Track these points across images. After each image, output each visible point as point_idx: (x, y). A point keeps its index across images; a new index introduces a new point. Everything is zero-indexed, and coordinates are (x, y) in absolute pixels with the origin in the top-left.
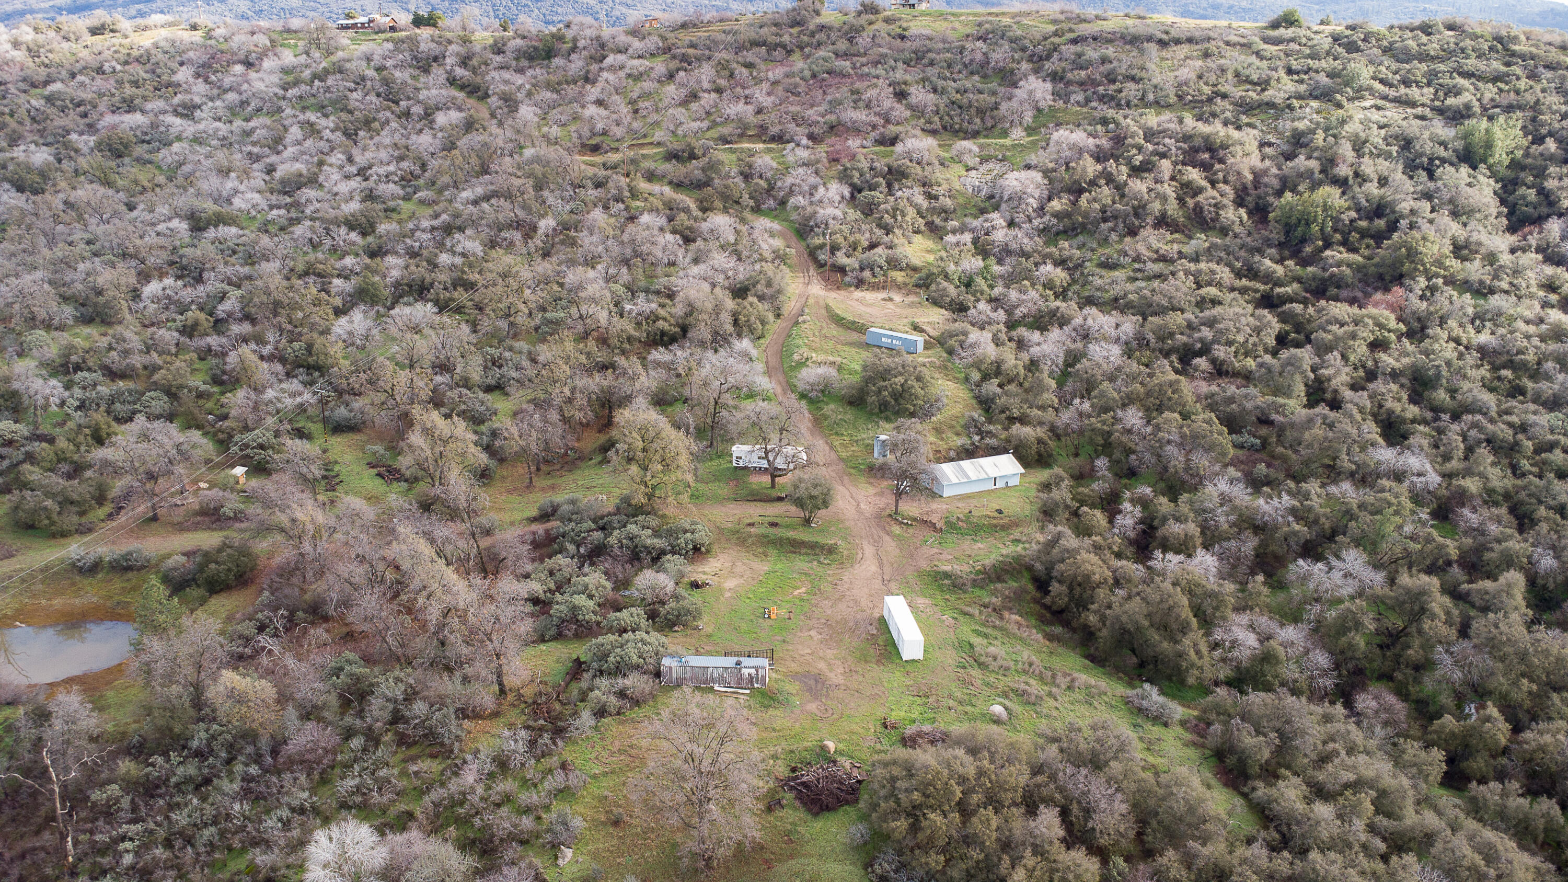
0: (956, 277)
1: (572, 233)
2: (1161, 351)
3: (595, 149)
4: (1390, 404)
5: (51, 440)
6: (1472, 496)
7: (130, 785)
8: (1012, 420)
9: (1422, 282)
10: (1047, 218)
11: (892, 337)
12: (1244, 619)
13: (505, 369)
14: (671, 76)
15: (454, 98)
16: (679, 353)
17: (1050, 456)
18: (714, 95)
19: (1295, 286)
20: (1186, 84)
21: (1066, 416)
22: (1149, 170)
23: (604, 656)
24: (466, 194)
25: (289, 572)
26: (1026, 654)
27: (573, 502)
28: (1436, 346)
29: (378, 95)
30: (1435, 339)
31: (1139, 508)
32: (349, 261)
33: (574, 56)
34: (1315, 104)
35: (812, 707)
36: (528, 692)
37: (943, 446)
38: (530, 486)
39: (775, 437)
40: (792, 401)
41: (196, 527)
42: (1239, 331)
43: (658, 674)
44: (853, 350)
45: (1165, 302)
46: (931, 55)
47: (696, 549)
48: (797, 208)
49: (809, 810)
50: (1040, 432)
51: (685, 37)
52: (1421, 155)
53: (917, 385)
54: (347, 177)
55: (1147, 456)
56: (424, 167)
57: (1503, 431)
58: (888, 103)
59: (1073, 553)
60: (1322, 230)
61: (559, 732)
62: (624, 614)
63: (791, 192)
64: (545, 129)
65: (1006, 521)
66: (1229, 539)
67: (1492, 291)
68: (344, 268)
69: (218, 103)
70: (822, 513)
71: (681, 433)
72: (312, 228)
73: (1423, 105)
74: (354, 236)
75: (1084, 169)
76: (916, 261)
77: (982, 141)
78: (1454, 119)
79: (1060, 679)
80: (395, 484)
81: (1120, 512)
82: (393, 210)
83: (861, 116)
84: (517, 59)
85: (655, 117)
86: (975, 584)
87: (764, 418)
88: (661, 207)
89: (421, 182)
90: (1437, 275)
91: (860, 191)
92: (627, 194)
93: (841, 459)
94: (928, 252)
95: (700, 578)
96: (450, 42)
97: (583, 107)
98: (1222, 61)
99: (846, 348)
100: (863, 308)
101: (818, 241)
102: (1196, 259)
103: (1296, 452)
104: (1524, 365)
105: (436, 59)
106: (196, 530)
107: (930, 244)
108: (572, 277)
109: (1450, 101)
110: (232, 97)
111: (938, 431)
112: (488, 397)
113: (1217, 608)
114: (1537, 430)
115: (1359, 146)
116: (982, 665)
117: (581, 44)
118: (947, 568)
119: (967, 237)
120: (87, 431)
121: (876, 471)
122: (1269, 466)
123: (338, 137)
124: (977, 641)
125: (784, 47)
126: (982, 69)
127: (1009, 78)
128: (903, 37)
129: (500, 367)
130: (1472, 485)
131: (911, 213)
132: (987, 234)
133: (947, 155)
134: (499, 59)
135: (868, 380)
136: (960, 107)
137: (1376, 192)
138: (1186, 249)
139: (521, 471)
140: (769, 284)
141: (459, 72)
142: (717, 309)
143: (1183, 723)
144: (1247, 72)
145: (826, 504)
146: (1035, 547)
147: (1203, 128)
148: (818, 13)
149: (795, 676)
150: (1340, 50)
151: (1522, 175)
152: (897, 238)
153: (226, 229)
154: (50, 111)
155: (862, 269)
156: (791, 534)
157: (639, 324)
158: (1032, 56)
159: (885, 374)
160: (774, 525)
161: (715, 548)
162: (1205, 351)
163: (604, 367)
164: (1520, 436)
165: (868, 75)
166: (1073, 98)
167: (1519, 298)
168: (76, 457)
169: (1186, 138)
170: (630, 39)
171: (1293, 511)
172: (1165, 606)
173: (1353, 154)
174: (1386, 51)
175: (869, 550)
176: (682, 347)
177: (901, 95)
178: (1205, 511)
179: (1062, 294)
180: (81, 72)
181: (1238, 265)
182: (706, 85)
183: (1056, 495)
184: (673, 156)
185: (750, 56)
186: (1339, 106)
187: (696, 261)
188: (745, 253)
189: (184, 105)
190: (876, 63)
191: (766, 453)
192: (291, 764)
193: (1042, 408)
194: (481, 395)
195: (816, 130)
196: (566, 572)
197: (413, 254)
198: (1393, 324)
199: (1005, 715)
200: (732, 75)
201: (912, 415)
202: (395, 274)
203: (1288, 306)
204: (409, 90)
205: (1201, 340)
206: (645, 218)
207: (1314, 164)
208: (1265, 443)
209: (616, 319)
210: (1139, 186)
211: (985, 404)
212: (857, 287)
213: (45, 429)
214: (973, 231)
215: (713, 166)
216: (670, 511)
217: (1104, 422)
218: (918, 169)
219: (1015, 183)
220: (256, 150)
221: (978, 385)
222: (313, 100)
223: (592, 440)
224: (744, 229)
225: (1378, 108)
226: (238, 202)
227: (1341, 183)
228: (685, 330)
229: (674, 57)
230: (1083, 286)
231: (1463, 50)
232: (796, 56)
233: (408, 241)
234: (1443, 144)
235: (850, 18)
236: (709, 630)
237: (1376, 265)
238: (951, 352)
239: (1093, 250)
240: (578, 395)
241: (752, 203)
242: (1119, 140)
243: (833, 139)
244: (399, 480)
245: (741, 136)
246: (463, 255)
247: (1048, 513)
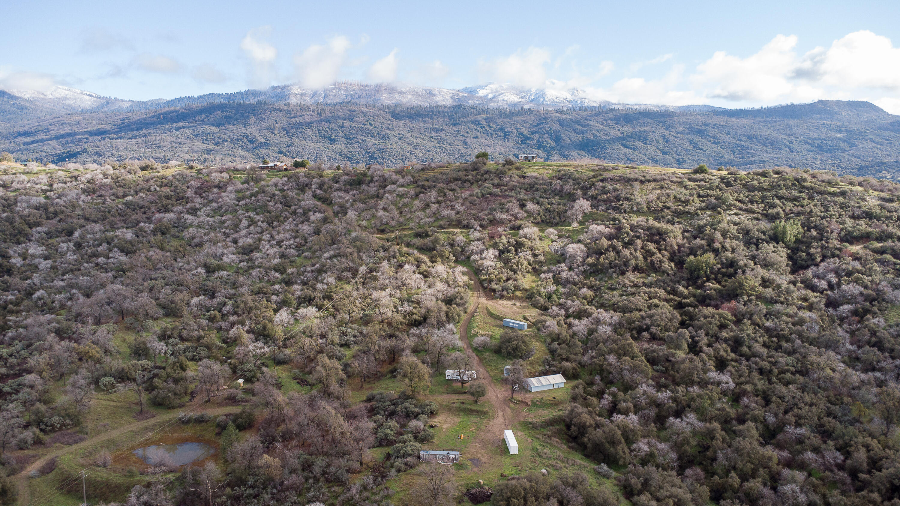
0: (544, 294)
1: (374, 274)
2: (629, 329)
3: (383, 231)
4: (722, 353)
5: (164, 368)
6: (748, 392)
7: (229, 497)
8: (563, 359)
9: (746, 298)
10: (585, 266)
11: (514, 323)
12: (646, 441)
13: (348, 337)
14: (417, 195)
15: (317, 205)
16: (423, 330)
17: (578, 375)
18: (437, 205)
19: (692, 299)
20: (652, 202)
21: (586, 358)
22: (632, 244)
23: (399, 451)
24: (326, 255)
25: (269, 422)
26: (558, 453)
27: (381, 394)
28: (745, 328)
29: (281, 203)
30: (745, 324)
31: (611, 397)
32: (277, 287)
33: (372, 185)
34: (708, 213)
35: (475, 469)
36: (371, 465)
37: (533, 370)
38: (362, 387)
39: (463, 367)
40: (470, 352)
41: (226, 405)
42: (662, 320)
43: (419, 457)
44: (497, 329)
45: (633, 307)
46: (537, 186)
47: (432, 413)
48: (474, 261)
49: (473, 503)
50: (574, 365)
51: (424, 176)
52: (753, 238)
53: (522, 345)
54: (272, 246)
55: (617, 375)
56: (306, 240)
57: (765, 365)
58: (517, 210)
59: (579, 414)
60: (705, 273)
61: (383, 477)
62: (405, 436)
63: (472, 254)
64: (360, 222)
65: (557, 402)
66: (645, 409)
67: (776, 302)
68: (275, 290)
69: (208, 208)
70: (482, 398)
71: (426, 365)
72: (259, 272)
73: (758, 213)
74: (277, 274)
75: (602, 244)
76: (527, 287)
77: (559, 228)
78: (772, 219)
79: (570, 462)
80: (305, 387)
81: (603, 398)
82: (293, 262)
83: (504, 216)
84: (345, 185)
85: (409, 215)
86: (541, 426)
87: (459, 359)
88: (413, 261)
89: (305, 248)
90: (752, 295)
91: (503, 253)
92: (398, 254)
93: (491, 376)
94: (533, 282)
95: (433, 424)
96: (314, 177)
97: (377, 211)
98: (668, 191)
99: (494, 328)
100: (503, 309)
101: (483, 277)
102: (649, 286)
103: (678, 373)
104: (784, 336)
105: (307, 185)
106: (226, 406)
107: (534, 278)
108: (376, 294)
109: (770, 211)
110: (214, 204)
111: (532, 364)
112: (342, 349)
113: (634, 436)
114: (779, 365)
115: (724, 234)
116: (540, 456)
117: (375, 179)
118: (531, 420)
119: (550, 275)
120: (178, 364)
121: (504, 381)
122: (666, 379)
123: (265, 225)
124: (539, 447)
125: (469, 181)
126: (560, 193)
127: (572, 198)
128: (524, 177)
129: (346, 336)
130: (748, 388)
131: (525, 263)
132: (559, 274)
133: (543, 235)
134: (336, 185)
135: (503, 343)
136: (550, 211)
137: (730, 255)
138: (646, 281)
139: (357, 381)
140: (462, 298)
141: (318, 192)
142: (440, 310)
143: (615, 478)
144: (680, 196)
145: (483, 395)
146: (567, 412)
147: (657, 224)
148: (485, 164)
149: (470, 459)
150: (723, 185)
151: (801, 246)
152: (519, 276)
153: (222, 272)
154: (129, 211)
155: (503, 290)
156: (469, 407)
157: (405, 316)
158: (583, 187)
159: (509, 341)
160: (462, 403)
161: (439, 412)
162: (647, 329)
163: (391, 336)
164: (773, 367)
165: (508, 195)
166: (600, 208)
167: (788, 305)
168: (174, 376)
169: (649, 229)
170: (398, 177)
171: (671, 397)
172: (611, 434)
173: (722, 238)
174: (744, 186)
175: (500, 413)
176: (424, 327)
177: (522, 206)
178: (636, 398)
179: (590, 303)
180: (140, 191)
181: (669, 289)
182: (433, 200)
183: (577, 391)
184: (418, 235)
185: (453, 186)
186: (720, 213)
187: (429, 287)
188: (451, 282)
189: (192, 209)
190: (512, 190)
191: (460, 373)
192: (288, 489)
193: (576, 354)
194: (339, 348)
195: (484, 223)
196: (381, 421)
197: (305, 283)
198: (730, 317)
199: (546, 473)
200: (445, 195)
201: (521, 357)
202: (298, 293)
203: (687, 308)
204: (296, 201)
205: (646, 324)
206: (407, 267)
207: (704, 242)
208: (667, 369)
209: (395, 314)
210: (626, 252)
211: (552, 352)
212: (501, 299)
213: (159, 364)
214: (552, 272)
215: (436, 241)
216: (421, 398)
217: (600, 361)
218: (529, 242)
219: (572, 250)
220: (227, 231)
221: (550, 344)
222: (251, 206)
223: (386, 368)
224: (450, 271)
225: (736, 214)
226: (225, 259)
227: (716, 252)
228: (425, 319)
229: (418, 186)
230: (600, 298)
231: (779, 186)
232: (475, 185)
233: (302, 277)
234: (764, 233)
235: (500, 167)
236: (437, 443)
237: (726, 290)
238: (539, 329)
239: (605, 281)
240: (382, 349)
241: (454, 259)
242: (619, 229)
243: (492, 227)
244: (307, 385)
245: (449, 225)
246: (327, 284)
247: (574, 399)
